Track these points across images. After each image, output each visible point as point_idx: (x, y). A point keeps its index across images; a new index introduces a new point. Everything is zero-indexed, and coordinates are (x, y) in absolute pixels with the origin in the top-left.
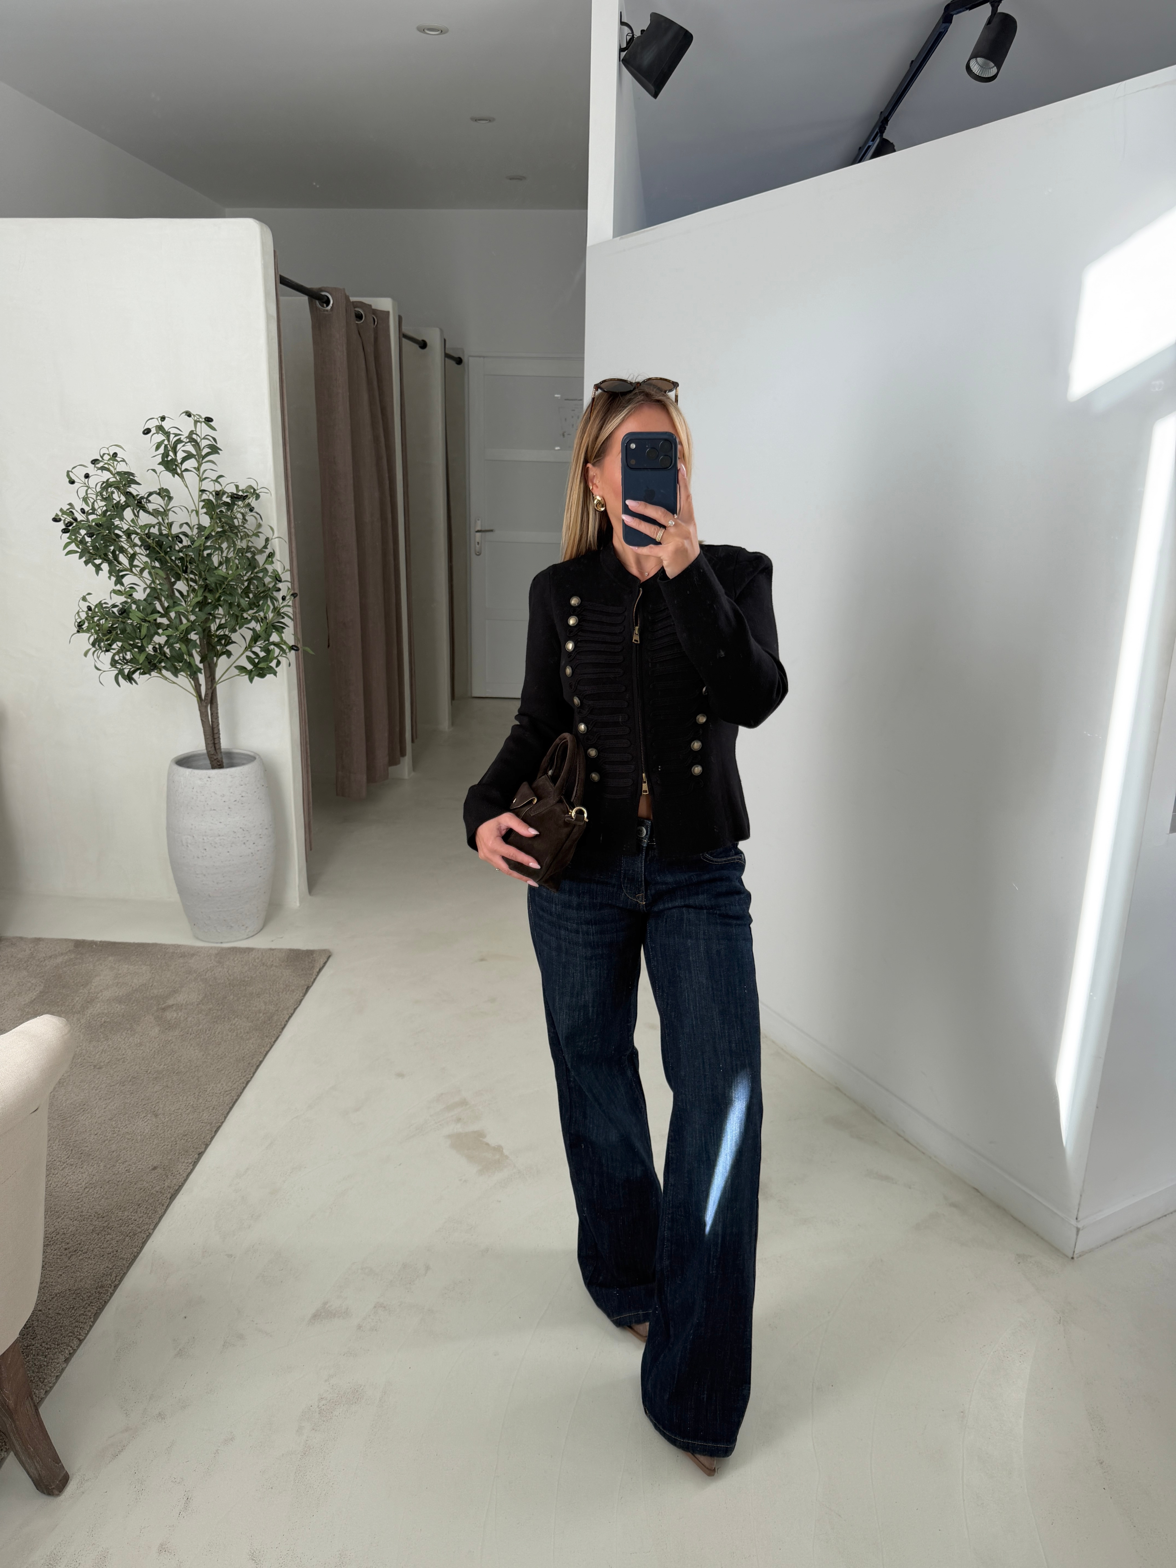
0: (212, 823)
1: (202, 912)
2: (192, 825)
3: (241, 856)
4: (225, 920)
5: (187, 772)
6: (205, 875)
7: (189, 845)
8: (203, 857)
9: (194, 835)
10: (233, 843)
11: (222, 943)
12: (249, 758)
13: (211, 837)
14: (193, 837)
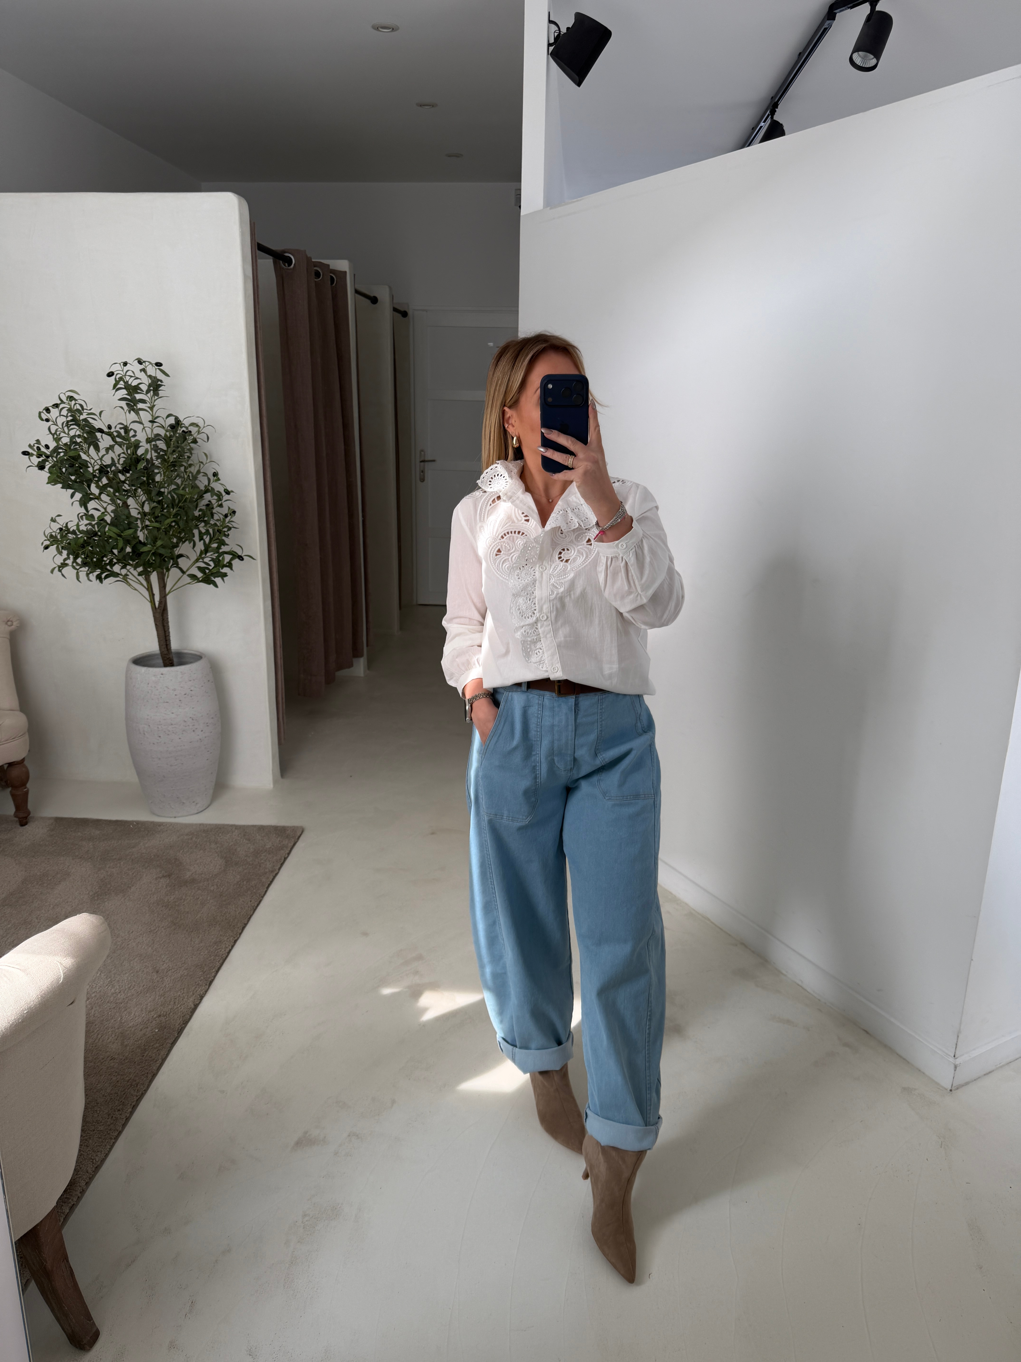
0: (165, 714)
1: (158, 791)
2: (148, 715)
3: (191, 742)
4: (178, 798)
5: (143, 670)
6: (160, 759)
7: (146, 733)
8: (157, 743)
9: (150, 725)
10: (184, 731)
11: (175, 817)
12: (197, 657)
13: (164, 726)
14: (149, 726)
